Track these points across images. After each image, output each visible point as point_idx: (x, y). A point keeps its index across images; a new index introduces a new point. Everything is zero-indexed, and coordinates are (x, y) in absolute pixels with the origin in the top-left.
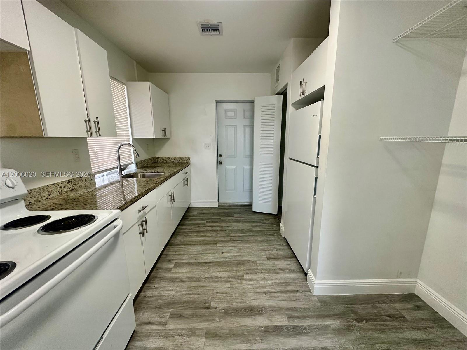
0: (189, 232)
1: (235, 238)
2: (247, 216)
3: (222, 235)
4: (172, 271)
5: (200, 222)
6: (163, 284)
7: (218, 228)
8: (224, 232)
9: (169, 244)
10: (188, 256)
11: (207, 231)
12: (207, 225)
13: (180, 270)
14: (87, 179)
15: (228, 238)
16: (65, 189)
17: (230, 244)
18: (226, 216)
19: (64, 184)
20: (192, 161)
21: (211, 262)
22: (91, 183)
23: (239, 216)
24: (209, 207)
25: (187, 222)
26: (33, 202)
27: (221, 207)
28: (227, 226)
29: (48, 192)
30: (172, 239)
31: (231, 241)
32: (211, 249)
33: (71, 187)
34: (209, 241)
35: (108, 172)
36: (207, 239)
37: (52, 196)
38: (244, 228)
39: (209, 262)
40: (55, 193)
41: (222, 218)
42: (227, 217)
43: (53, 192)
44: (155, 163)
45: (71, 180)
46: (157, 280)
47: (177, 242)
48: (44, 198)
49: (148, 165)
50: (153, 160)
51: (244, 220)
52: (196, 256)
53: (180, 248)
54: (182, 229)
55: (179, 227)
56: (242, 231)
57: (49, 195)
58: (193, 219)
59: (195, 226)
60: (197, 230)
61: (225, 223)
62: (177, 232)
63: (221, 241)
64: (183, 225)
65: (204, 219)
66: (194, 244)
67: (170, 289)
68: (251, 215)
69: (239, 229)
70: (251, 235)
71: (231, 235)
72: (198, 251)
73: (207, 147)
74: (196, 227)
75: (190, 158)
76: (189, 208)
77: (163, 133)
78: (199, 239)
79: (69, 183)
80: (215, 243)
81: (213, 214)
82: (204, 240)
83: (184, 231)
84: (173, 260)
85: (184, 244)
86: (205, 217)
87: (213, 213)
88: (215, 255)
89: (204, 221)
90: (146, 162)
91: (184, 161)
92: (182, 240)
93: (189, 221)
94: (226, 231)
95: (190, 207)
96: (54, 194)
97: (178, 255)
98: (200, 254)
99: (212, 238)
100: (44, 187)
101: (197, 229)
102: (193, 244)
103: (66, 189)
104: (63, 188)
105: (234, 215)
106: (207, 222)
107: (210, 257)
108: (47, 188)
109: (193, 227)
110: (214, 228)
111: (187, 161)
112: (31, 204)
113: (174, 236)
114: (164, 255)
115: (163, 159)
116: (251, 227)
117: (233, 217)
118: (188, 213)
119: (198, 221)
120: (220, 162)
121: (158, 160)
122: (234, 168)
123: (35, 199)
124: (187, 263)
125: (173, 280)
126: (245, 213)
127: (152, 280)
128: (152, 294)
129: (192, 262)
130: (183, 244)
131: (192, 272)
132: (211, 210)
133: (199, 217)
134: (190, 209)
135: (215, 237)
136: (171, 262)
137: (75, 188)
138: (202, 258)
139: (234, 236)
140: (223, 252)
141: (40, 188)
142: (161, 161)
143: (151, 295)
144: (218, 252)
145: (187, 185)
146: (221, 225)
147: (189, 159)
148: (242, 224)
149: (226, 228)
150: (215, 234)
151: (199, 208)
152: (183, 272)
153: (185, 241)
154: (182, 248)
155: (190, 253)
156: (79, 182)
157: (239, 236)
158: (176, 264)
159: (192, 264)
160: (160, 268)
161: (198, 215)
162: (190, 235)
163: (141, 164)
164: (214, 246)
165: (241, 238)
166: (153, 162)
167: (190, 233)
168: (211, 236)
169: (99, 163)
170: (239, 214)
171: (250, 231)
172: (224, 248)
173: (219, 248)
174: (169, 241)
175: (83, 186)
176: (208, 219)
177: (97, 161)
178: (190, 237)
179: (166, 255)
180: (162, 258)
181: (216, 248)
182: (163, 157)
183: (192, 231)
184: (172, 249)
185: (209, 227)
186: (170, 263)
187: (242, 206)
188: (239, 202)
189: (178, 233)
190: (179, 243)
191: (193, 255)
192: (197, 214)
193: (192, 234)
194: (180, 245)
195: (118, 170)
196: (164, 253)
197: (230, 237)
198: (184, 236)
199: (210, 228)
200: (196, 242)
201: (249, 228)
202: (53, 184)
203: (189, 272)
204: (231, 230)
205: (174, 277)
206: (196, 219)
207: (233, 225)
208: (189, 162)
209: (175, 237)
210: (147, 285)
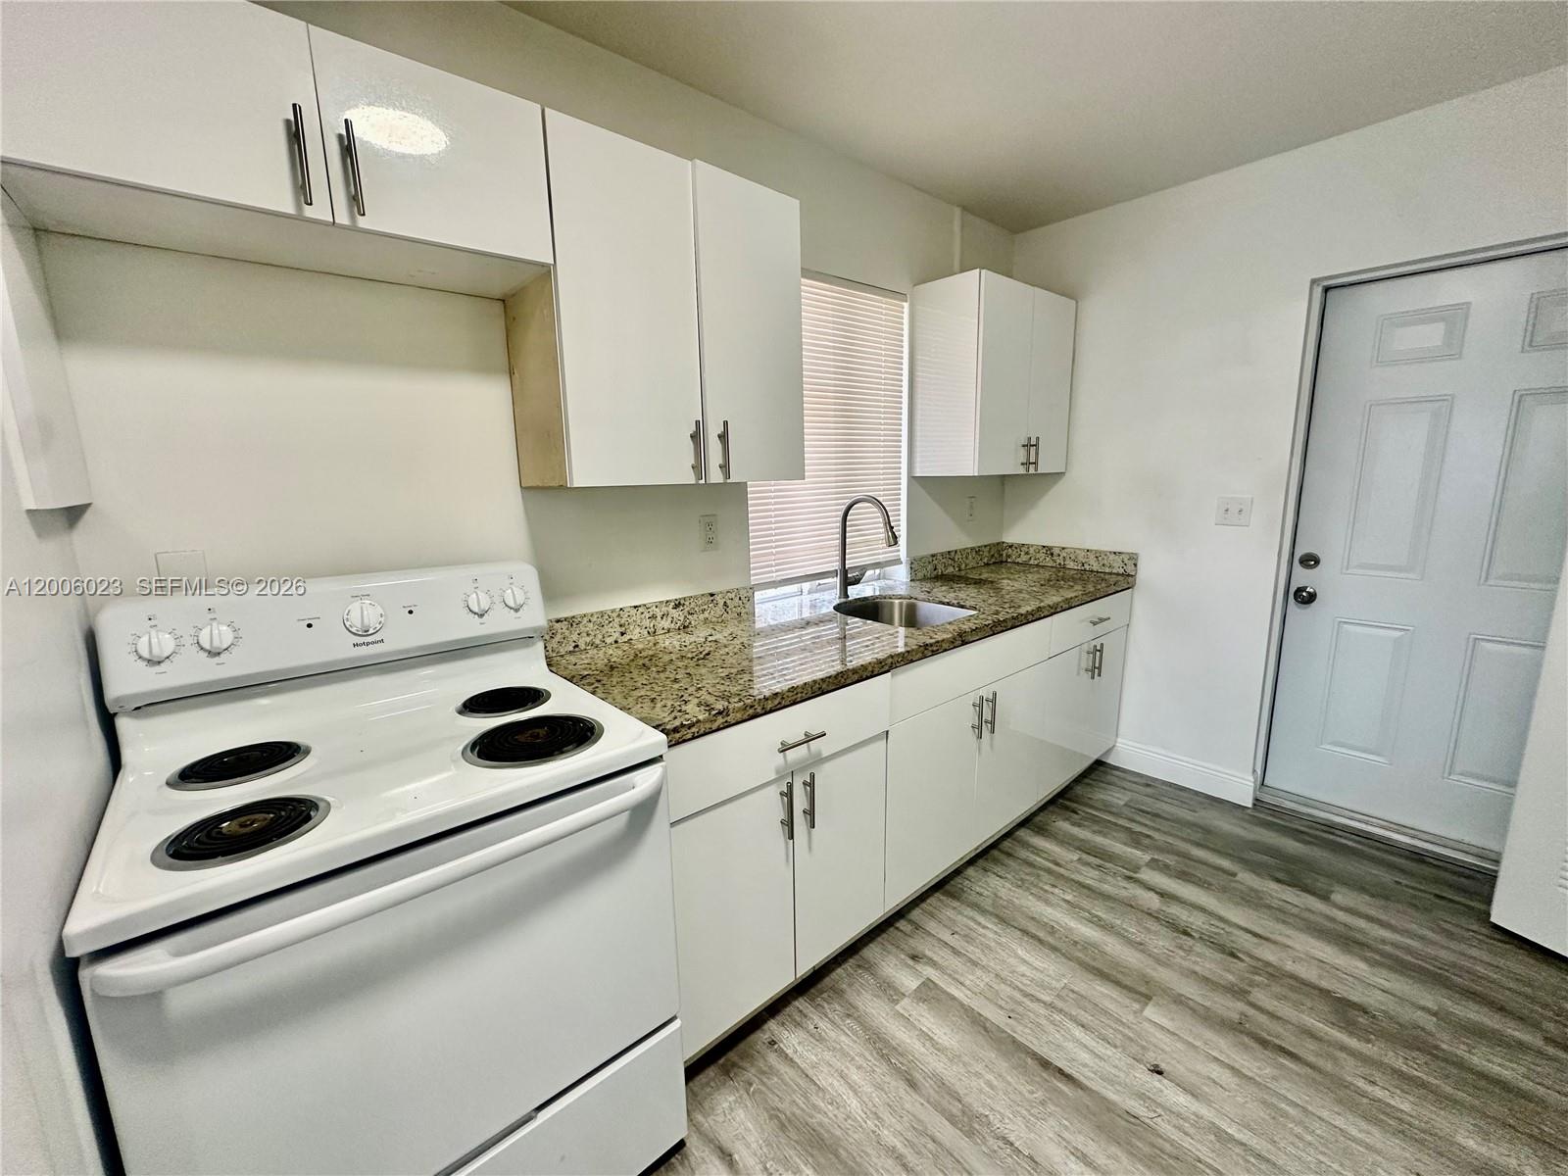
0: (1049, 871)
1: (1276, 1027)
2: (1430, 934)
3: (1197, 968)
4: (898, 1007)
5: (1118, 847)
6: (843, 1038)
7: (1197, 921)
8: (1219, 956)
9: (947, 887)
10: (987, 980)
11: (1130, 905)
12: (1146, 875)
13: (927, 1019)
14: (728, 602)
15: (1232, 1008)
16: (663, 622)
17: (1223, 1045)
18: (1280, 875)
19: (664, 609)
20: (1145, 573)
21: (1068, 1078)
22: (739, 614)
23: (1364, 909)
24: (1197, 793)
25: (1063, 826)
26: (582, 646)
27: (1266, 811)
28: (1255, 935)
29: (621, 626)
30: (970, 871)
31: (1236, 1028)
32: (1105, 1012)
33: (682, 618)
34: (1116, 964)
35: (818, 582)
36: (1113, 946)
37: (629, 637)
38: (1373, 999)
39: (1061, 1071)
40: (638, 630)
41: (1246, 878)
42: (1278, 881)
43: (632, 627)
44: (994, 563)
45: (684, 599)
46: (838, 1007)
47: (981, 895)
48: (609, 640)
49: (960, 570)
50: (986, 554)
51: (1388, 948)
52: (1020, 1004)
53: (979, 924)
54: (1026, 845)
55: (1022, 833)
56: (1346, 1011)
57: (622, 634)
58: (1095, 820)
59: (1084, 856)
60: (1089, 882)
61: (1254, 914)
62: (1000, 850)
63: (1179, 1000)
64: (1042, 831)
65: (1147, 841)
66: (1040, 941)
67: (855, 1077)
68: (1462, 940)
69: (1324, 984)
70: (1404, 1068)
71: (1259, 996)
72: (1042, 986)
73: (1232, 513)
74: (1088, 864)
75: (1136, 560)
76: (1099, 765)
77: (1022, 456)
78: (1073, 924)
79: (676, 606)
80: (1143, 989)
81: (1207, 837)
82: (1094, 945)
83: (1033, 857)
84: (926, 964)
85: (1003, 919)
86: (1156, 835)
87: (1207, 831)
88: (1109, 1051)
89: (1138, 853)
90: (953, 560)
91: (1107, 570)
92: (1003, 893)
93: (1074, 824)
94: (1233, 955)
95: (1110, 761)
96: (635, 633)
97: (955, 952)
98: (1044, 1003)
99: (1138, 955)
100: (613, 611)
101: (1089, 877)
102: (1034, 937)
103: (666, 624)
104: (659, 618)
105: (1337, 888)
106: (1154, 864)
107: (1075, 1049)
108: (619, 615)
109: (1076, 858)
110: (1175, 910)
111: (1121, 571)
112: (577, 649)
113: (981, 862)
114: (910, 922)
115: (1027, 553)
116: (1429, 1022)
117: (1325, 897)
118: (1088, 784)
119: (1114, 838)
120: (1299, 590)
121: (1009, 556)
122: (1398, 634)
123: (588, 639)
124: (967, 1011)
125: (882, 1046)
126: (1427, 910)
127: (825, 995)
128: (796, 1052)
129: (986, 1019)
130: (997, 916)
131: (965, 1064)
132: (1203, 813)
133: (1128, 825)
134: (1105, 773)
135: (1158, 961)
136: (917, 966)
137: (690, 623)
138: (1039, 1025)
139: (1272, 1016)
140: (1163, 1066)
141: (602, 614)
142: (1019, 560)
143: (789, 1052)
144: (1134, 1049)
145: (1095, 670)
146: (1223, 913)
147: (1130, 563)
148: (1362, 966)
149: (1245, 941)
150: (1167, 945)
151: (1149, 782)
152: (931, 1039)
153: (1013, 903)
154: (984, 927)
155: (1004, 974)
156: (706, 607)
157: (1312, 1035)
158: (928, 984)
159: (985, 1029)
160: (868, 967)
161: (1126, 812)
162: (1046, 891)
163: (930, 567)
164: (1127, 1002)
165: (1311, 1045)
166: (985, 560)
167: (1052, 880)
168: (1139, 946)
169: (778, 556)
170: (1373, 896)
171: (1412, 1040)
172: (1179, 1045)
173: (1152, 1029)
174: (957, 872)
175: (714, 619)
176: (1168, 850)
177: (774, 551)
178: (1039, 898)
179: (917, 927)
180: (897, 928)
181: (1131, 1018)
182: (1029, 546)
183: (1062, 871)
184: (950, 913)
185: (1150, 888)
186: (909, 966)
187: (1418, 856)
188: (1400, 828)
189: (1002, 857)
190: (987, 904)
191: (1009, 989)
192: (1125, 805)
193: (1056, 891)
194: (983, 911)
195: (836, 581)
196: (916, 914)
197: (1240, 1006)
198: (1022, 880)
199: (1153, 901)
200: (1052, 931)
201: (1409, 1015)
202: (635, 607)
203: (955, 1058)
204: (1268, 964)
205: (894, 1037)
206: (1105, 827)
207: (1297, 946)
208: (1129, 575)
209: (985, 870)
210: (800, 1003)
